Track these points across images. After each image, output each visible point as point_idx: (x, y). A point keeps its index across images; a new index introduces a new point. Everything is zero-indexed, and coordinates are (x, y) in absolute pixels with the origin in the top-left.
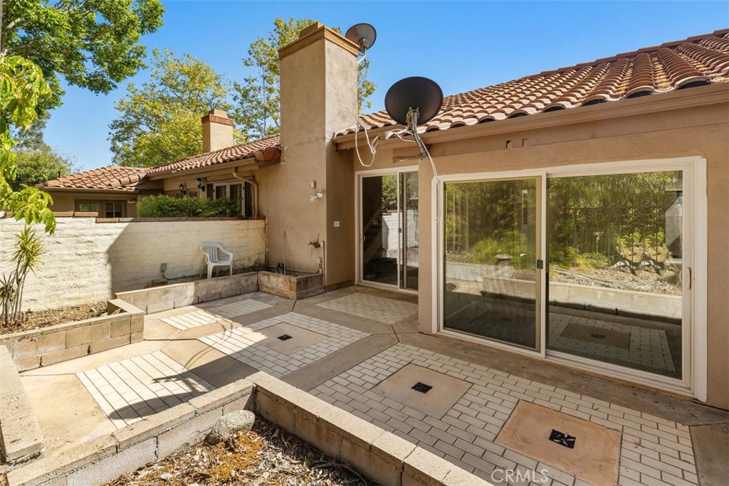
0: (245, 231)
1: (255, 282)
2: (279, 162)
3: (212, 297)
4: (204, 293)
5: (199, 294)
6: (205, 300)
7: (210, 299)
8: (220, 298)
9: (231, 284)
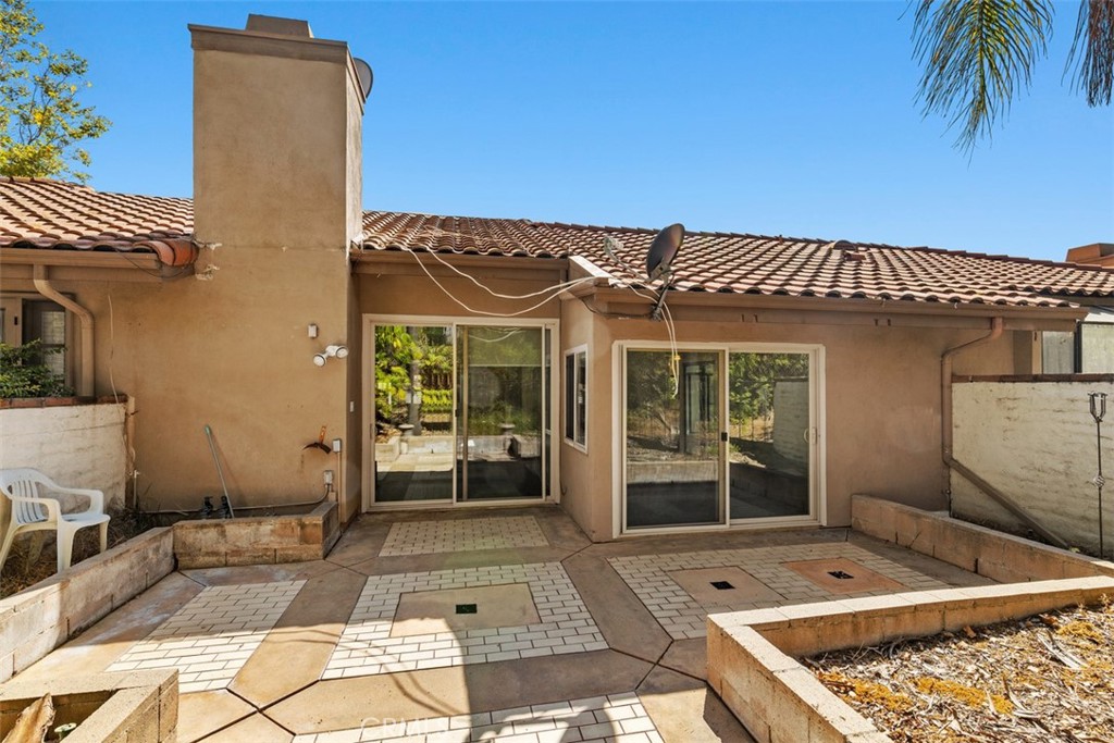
0: (88, 432)
1: (170, 550)
2: (193, 272)
3: (96, 610)
4: (80, 605)
5: (68, 614)
6: (83, 624)
7: (93, 618)
8: (113, 610)
9: (132, 568)
